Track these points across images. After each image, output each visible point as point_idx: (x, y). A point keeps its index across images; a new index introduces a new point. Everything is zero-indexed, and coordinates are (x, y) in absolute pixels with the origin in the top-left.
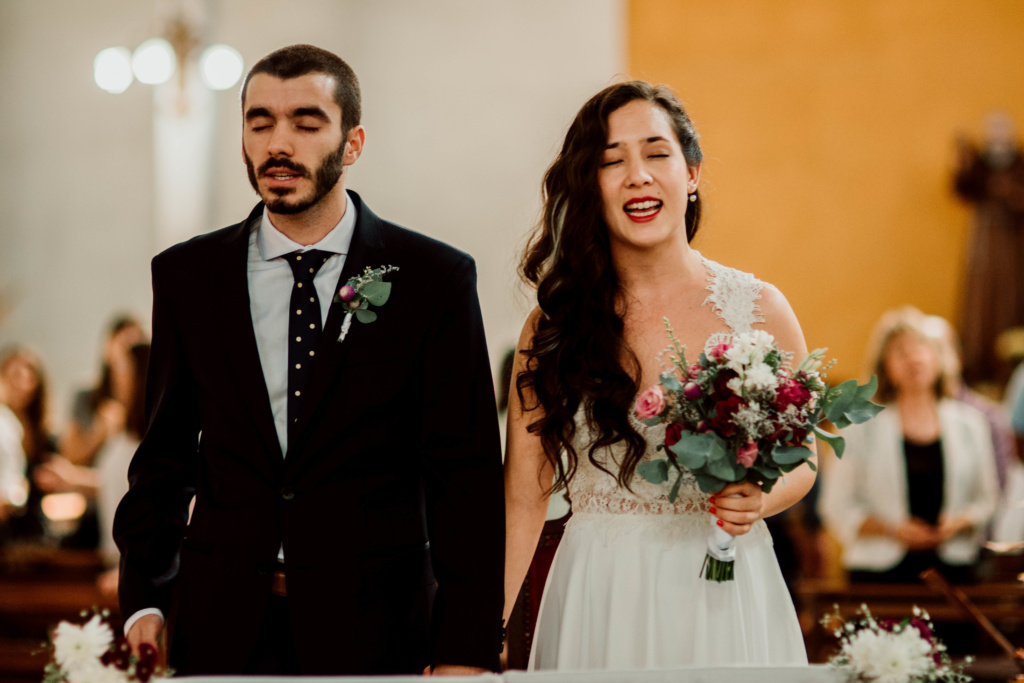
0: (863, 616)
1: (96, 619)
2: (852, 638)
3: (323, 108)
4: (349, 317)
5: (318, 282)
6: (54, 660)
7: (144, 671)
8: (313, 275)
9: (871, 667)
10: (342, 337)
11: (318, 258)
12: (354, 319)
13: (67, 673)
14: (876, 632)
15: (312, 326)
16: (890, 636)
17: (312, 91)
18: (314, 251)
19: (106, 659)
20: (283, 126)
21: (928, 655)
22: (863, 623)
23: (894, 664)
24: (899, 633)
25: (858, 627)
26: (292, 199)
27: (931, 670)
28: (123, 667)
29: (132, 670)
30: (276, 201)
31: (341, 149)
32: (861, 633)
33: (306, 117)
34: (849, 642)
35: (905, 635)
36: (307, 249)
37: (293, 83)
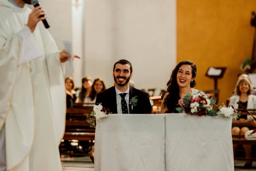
0: (223, 105)
1: (100, 104)
2: (221, 108)
3: (128, 70)
4: (132, 106)
5: (125, 98)
6: (93, 111)
7: (108, 113)
8: (124, 97)
9: (224, 113)
10: (132, 109)
11: (125, 94)
12: (133, 106)
13: (95, 113)
14: (225, 107)
15: (125, 105)
16: (227, 108)
17: (127, 67)
18: (125, 93)
19: (102, 111)
20: (122, 72)
21: (233, 111)
22: (223, 106)
23: (228, 112)
24: (229, 107)
25: (222, 107)
26: (122, 83)
27: (234, 114)
28: (104, 112)
29: (106, 112)
30: (120, 84)
31: (130, 76)
32: (223, 108)
33: (126, 71)
34: (221, 109)
35: (230, 108)
36: (123, 93)
37: (124, 66)
